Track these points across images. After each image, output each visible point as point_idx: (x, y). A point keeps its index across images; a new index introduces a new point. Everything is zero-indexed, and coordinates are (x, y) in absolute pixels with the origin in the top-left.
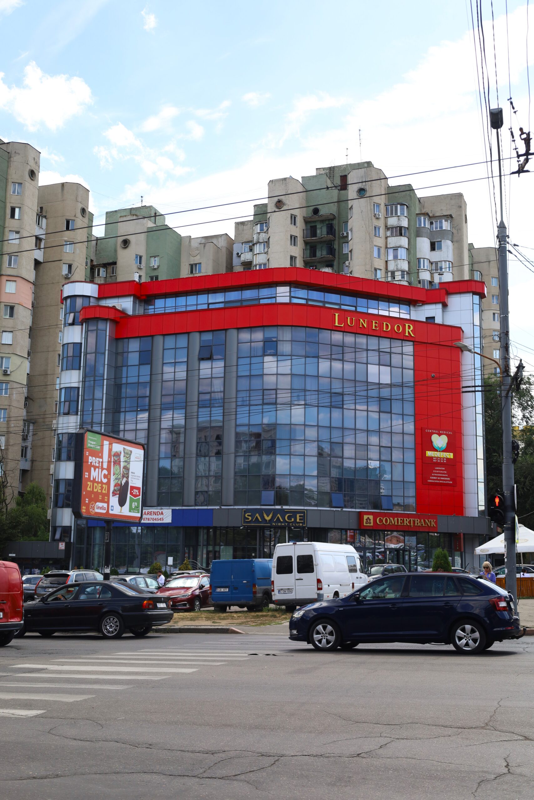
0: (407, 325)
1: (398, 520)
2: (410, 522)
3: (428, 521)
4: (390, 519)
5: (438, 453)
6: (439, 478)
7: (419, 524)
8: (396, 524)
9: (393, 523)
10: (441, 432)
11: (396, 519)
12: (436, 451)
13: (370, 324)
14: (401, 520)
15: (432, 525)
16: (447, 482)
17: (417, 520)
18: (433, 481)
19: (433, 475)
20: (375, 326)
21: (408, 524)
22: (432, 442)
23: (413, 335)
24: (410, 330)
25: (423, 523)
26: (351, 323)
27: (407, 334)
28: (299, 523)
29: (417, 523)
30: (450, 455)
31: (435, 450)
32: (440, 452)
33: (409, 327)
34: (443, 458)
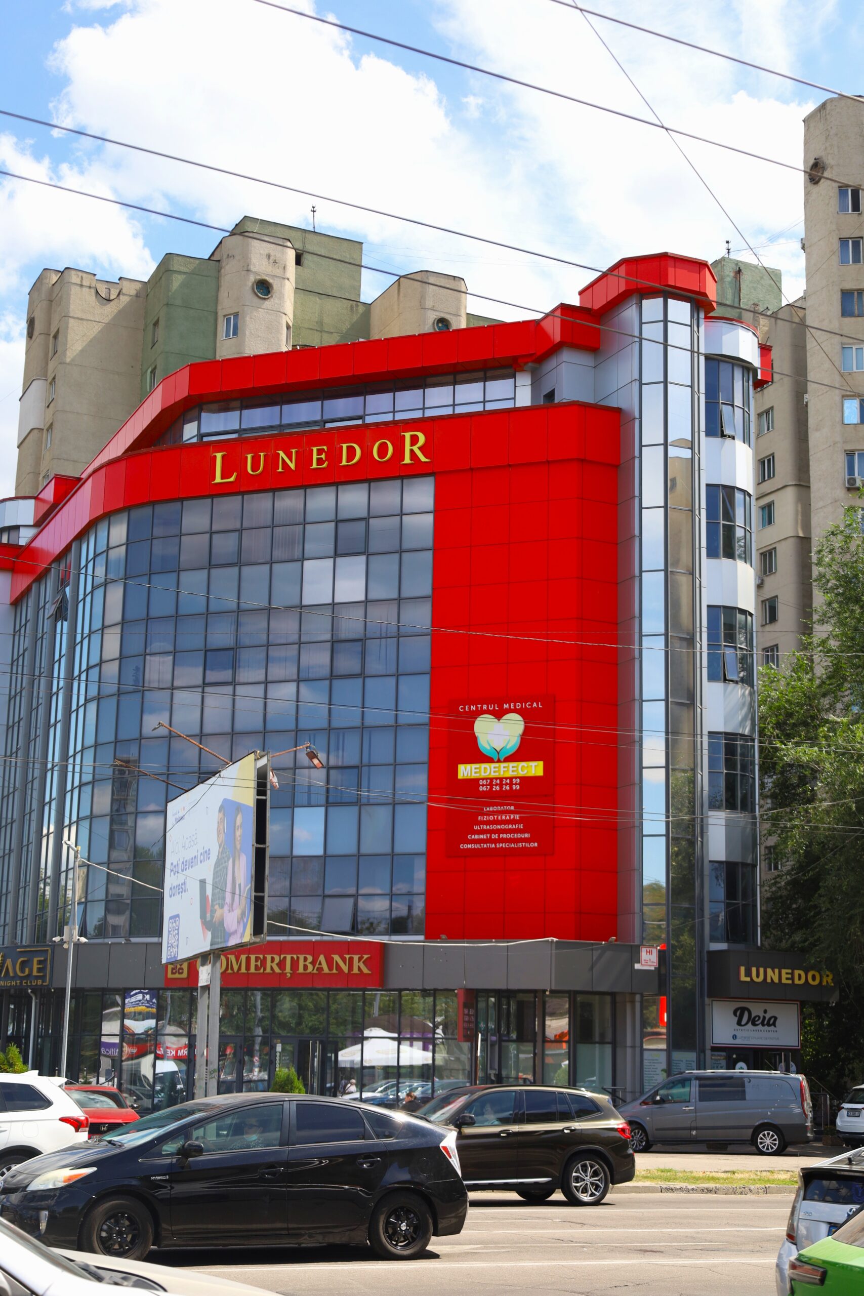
0: (408, 436)
1: (248, 960)
2: (281, 965)
3: (344, 960)
4: (227, 959)
5: (493, 765)
6: (493, 836)
7: (310, 968)
8: (243, 970)
9: (236, 968)
10: (506, 706)
11: (243, 957)
12: (488, 760)
13: (304, 459)
14: (257, 959)
15: (356, 971)
16: (520, 845)
17: (305, 959)
18: (477, 846)
19: (476, 828)
20: (320, 462)
21: (277, 970)
22: (475, 739)
23: (423, 459)
24: (415, 448)
25: (325, 966)
26: (255, 467)
27: (407, 460)
28: (37, 977)
29: (305, 967)
30: (535, 769)
31: (482, 758)
32: (499, 761)
33: (414, 440)
34: (511, 779)
